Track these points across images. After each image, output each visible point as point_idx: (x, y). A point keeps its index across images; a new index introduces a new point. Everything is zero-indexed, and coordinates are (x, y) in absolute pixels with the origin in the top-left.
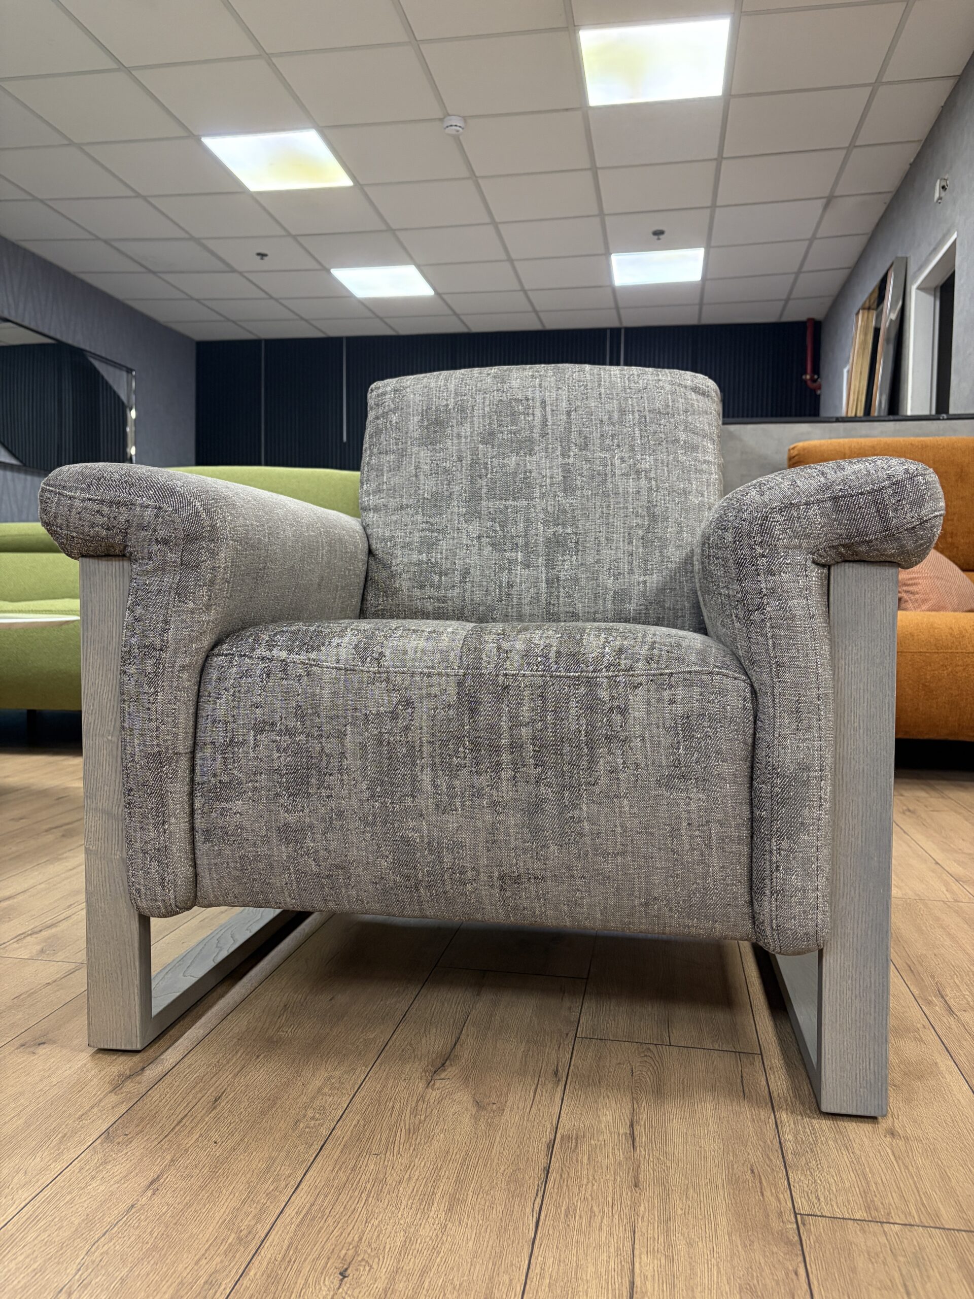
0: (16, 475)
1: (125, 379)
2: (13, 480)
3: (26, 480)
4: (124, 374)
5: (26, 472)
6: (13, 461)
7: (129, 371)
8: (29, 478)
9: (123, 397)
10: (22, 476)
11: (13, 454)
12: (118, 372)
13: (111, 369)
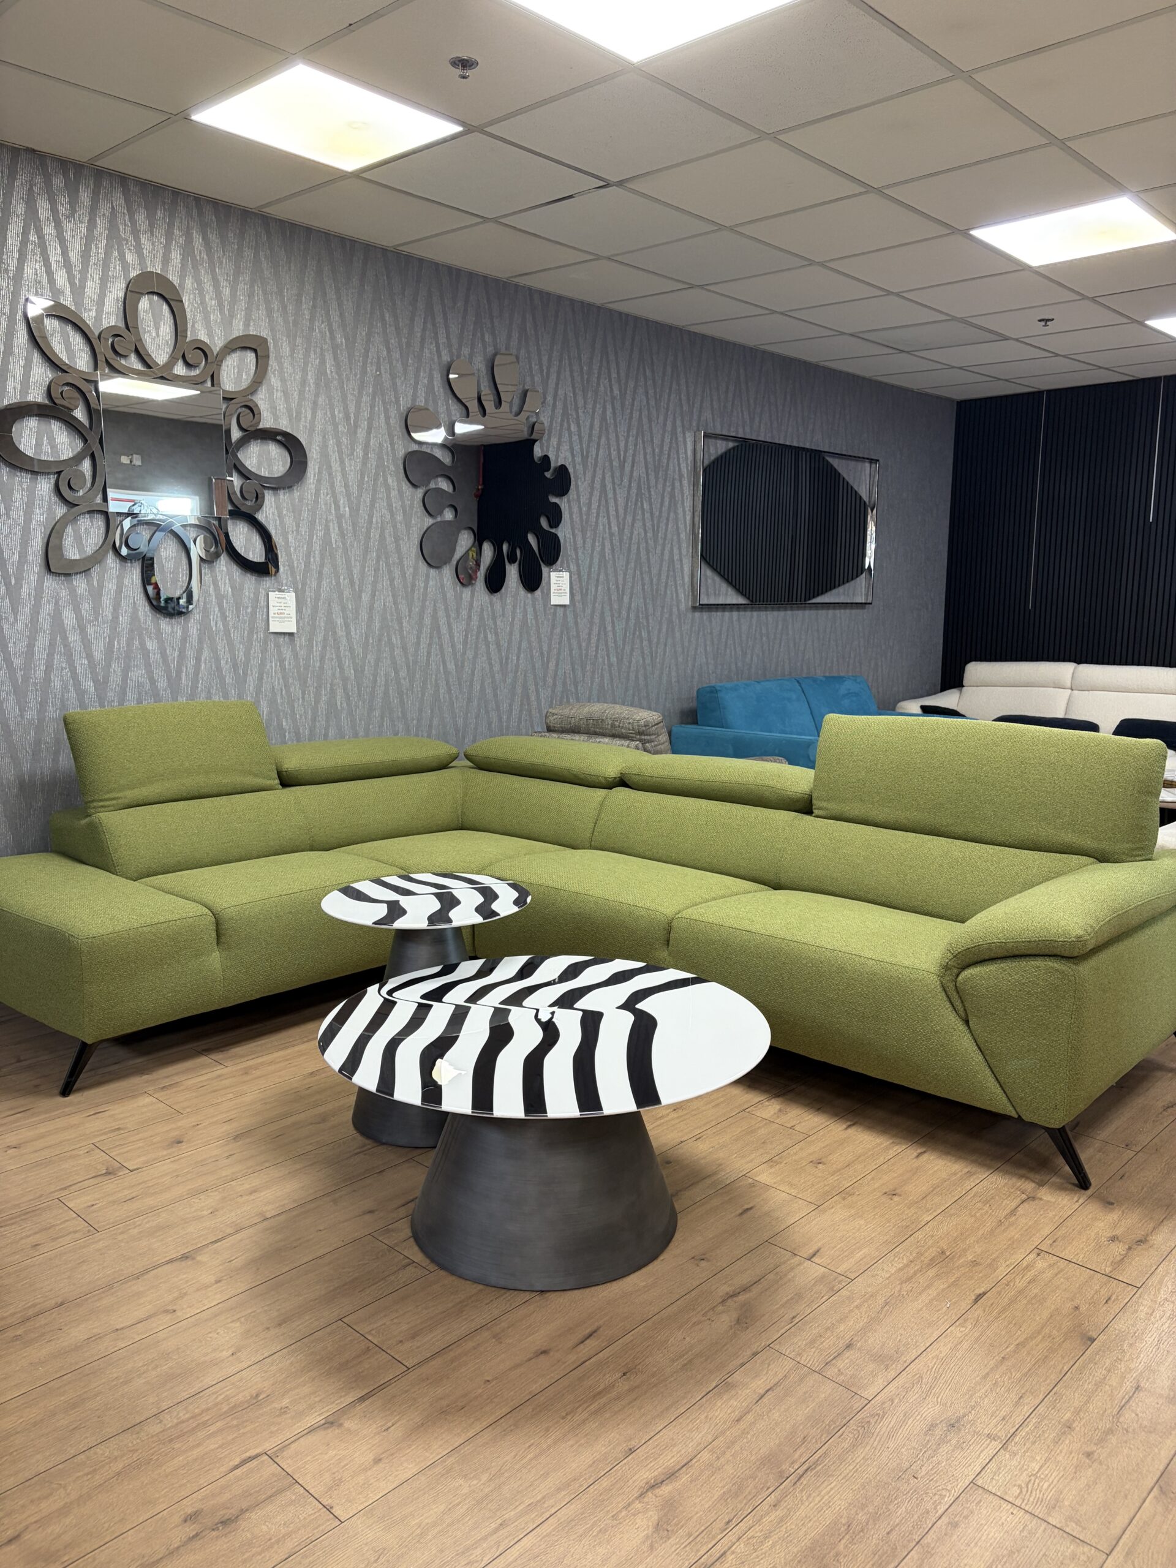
0: (742, 613)
1: (868, 472)
2: (739, 620)
3: (752, 617)
4: (867, 465)
5: (752, 610)
6: (741, 600)
7: (872, 461)
8: (755, 614)
9: (865, 497)
10: (748, 613)
11: (740, 591)
12: (859, 465)
13: (852, 464)
